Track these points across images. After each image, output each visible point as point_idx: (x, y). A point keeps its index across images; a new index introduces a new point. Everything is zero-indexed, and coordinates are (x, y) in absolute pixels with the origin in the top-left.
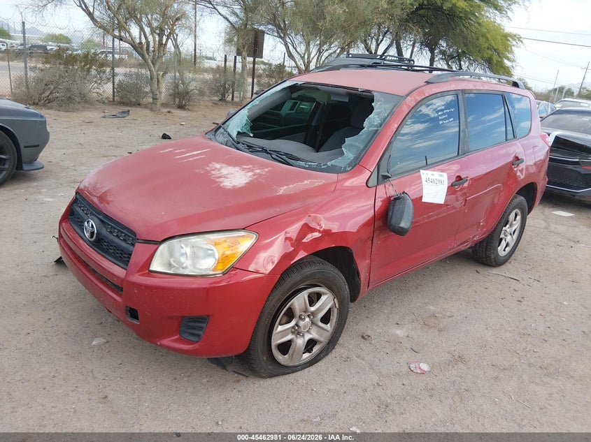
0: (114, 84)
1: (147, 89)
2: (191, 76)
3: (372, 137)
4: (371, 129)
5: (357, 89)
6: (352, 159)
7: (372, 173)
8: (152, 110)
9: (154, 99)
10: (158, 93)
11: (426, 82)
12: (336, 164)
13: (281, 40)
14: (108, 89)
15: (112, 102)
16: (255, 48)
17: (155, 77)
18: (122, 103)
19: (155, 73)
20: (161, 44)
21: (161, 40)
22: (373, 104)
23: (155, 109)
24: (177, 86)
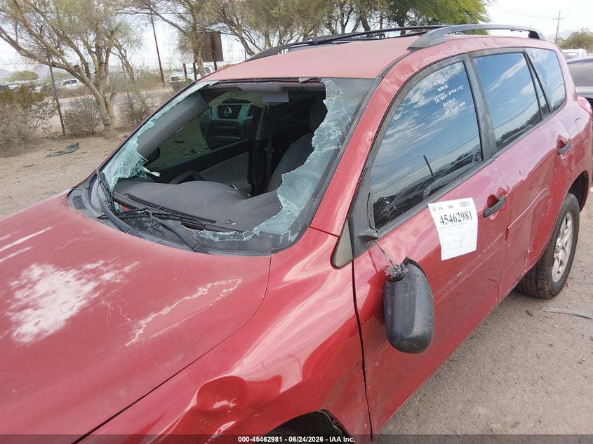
0: (61, 117)
1: (98, 116)
2: (144, 93)
3: (330, 164)
4: (325, 149)
5: (296, 80)
6: (297, 215)
7: (339, 238)
8: (106, 138)
9: (106, 125)
10: (109, 118)
11: (409, 48)
12: (268, 230)
13: (237, 37)
14: (55, 122)
15: (63, 136)
16: (212, 50)
17: (102, 100)
18: (75, 136)
19: (101, 97)
20: (100, 64)
21: (99, 59)
22: (325, 101)
23: (108, 136)
24: (131, 107)
